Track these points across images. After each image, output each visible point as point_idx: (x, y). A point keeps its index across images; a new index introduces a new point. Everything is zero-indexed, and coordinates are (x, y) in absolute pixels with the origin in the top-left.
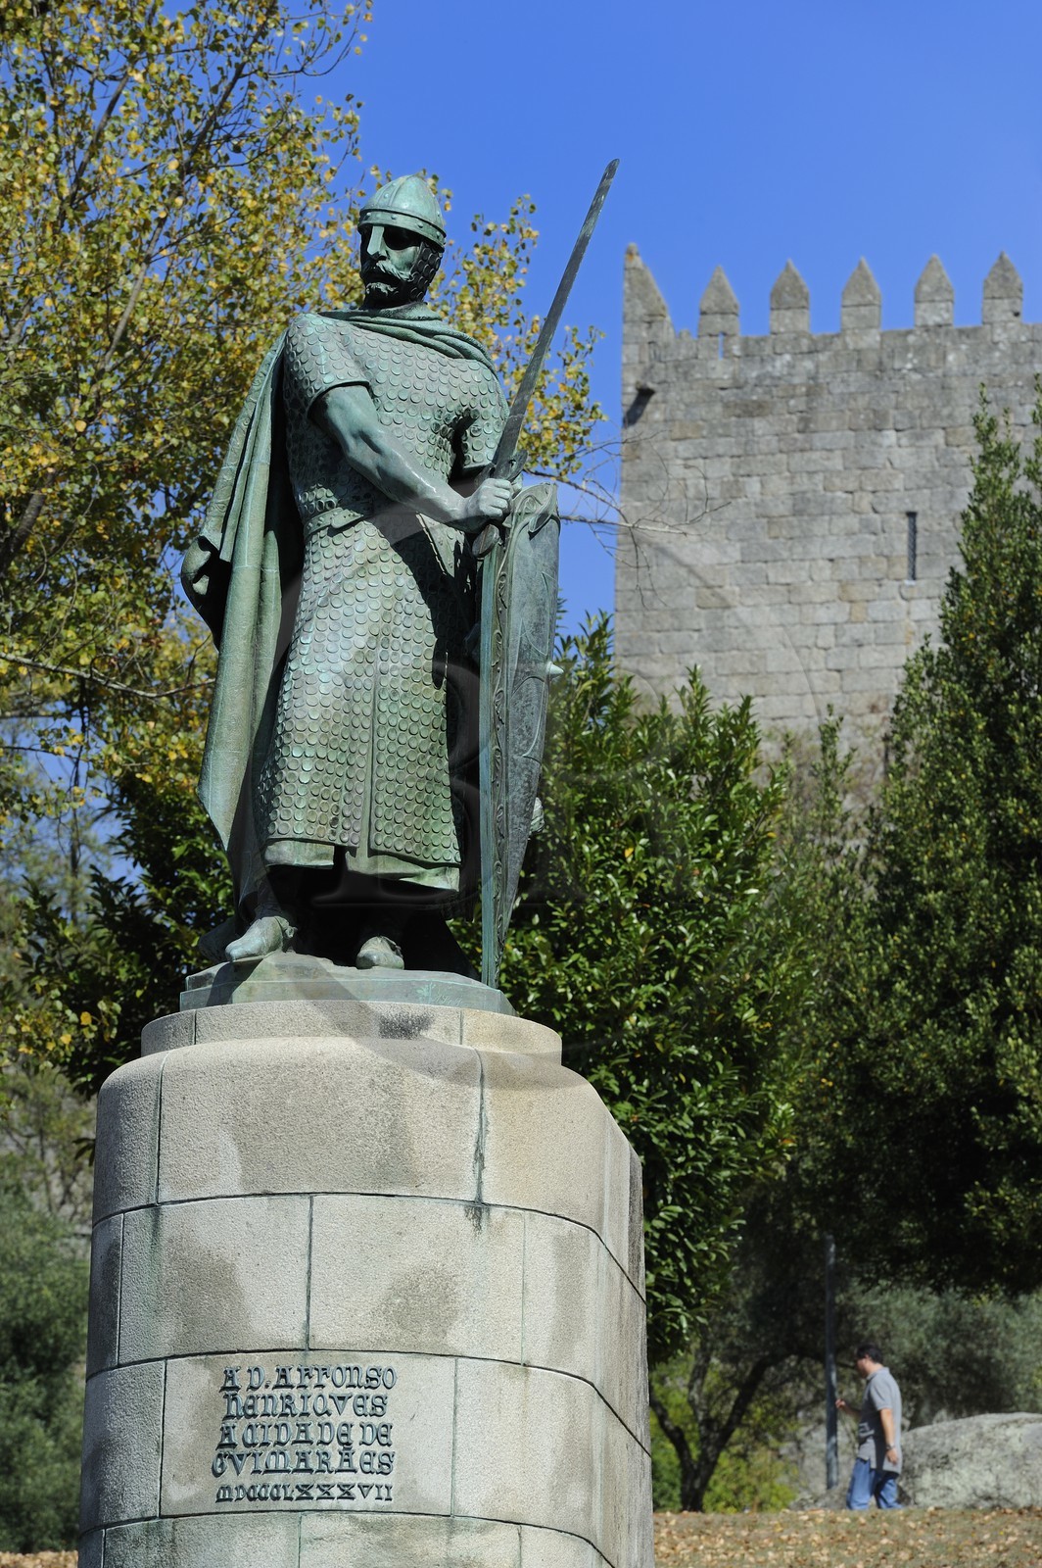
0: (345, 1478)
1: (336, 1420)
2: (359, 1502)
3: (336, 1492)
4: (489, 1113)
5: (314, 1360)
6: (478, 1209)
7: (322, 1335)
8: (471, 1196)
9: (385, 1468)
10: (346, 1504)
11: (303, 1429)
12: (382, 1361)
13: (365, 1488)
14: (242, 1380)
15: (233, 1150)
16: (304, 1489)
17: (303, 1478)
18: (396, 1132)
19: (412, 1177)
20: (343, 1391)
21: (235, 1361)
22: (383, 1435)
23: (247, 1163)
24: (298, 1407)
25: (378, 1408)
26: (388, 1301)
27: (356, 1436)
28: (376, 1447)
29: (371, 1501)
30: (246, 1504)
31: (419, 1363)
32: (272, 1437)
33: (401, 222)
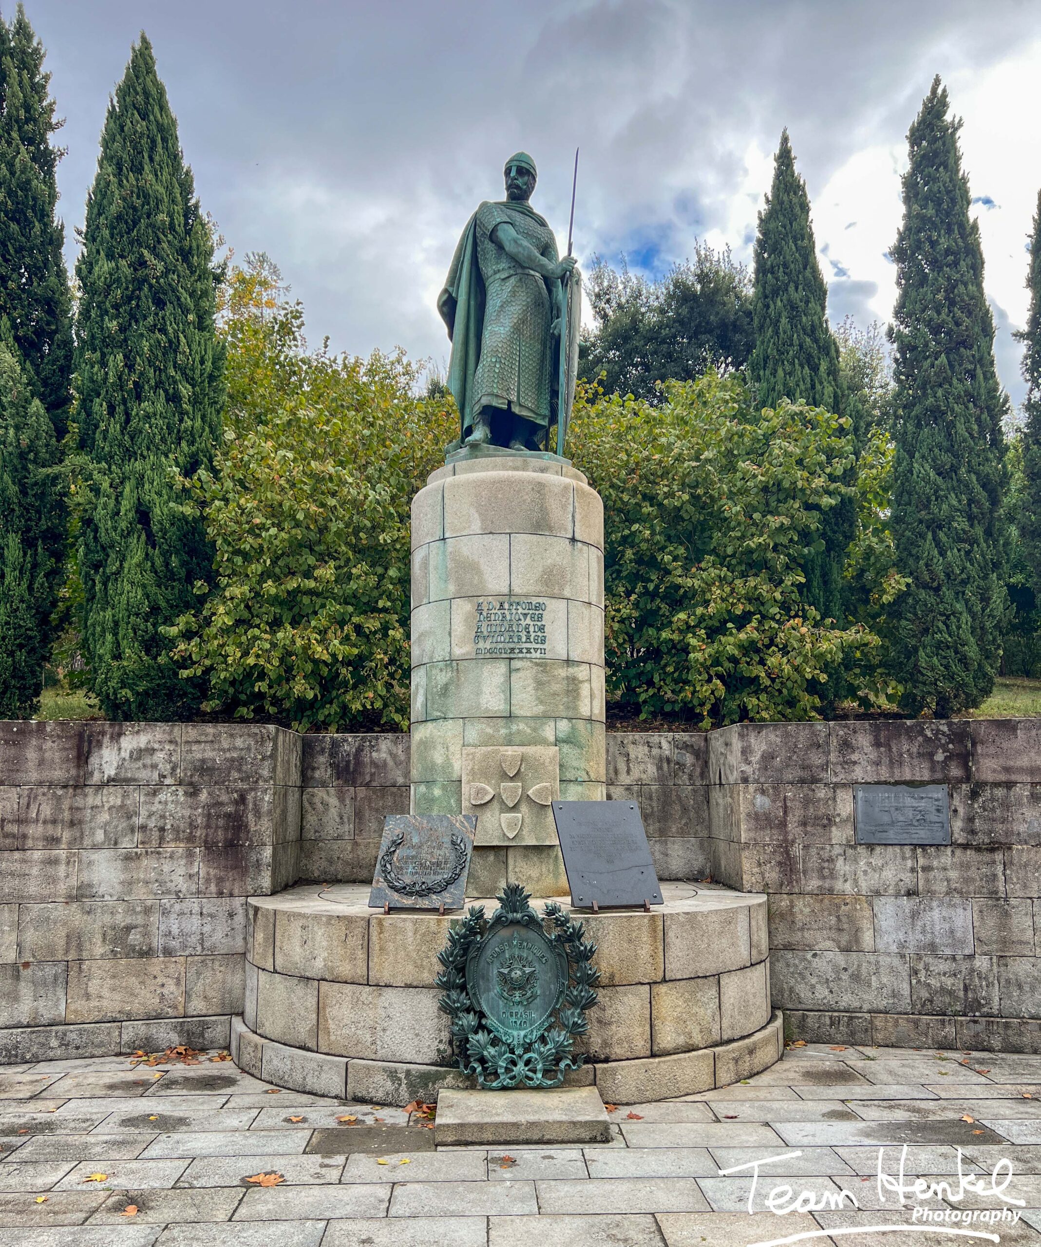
0: (528, 645)
1: (523, 622)
2: (534, 655)
3: (524, 651)
4: (576, 504)
5: (514, 599)
6: (573, 540)
7: (517, 590)
8: (570, 536)
9: (543, 642)
10: (528, 655)
11: (511, 626)
12: (540, 600)
13: (536, 650)
14: (485, 607)
15: (476, 515)
16: (512, 649)
17: (512, 645)
18: (543, 510)
19: (550, 529)
20: (526, 611)
21: (481, 600)
22: (542, 629)
23: (483, 521)
24: (508, 618)
25: (540, 618)
26: (542, 576)
27: (531, 629)
28: (539, 634)
29: (538, 655)
30: (488, 655)
31: (554, 601)
32: (498, 629)
33: (523, 165)
